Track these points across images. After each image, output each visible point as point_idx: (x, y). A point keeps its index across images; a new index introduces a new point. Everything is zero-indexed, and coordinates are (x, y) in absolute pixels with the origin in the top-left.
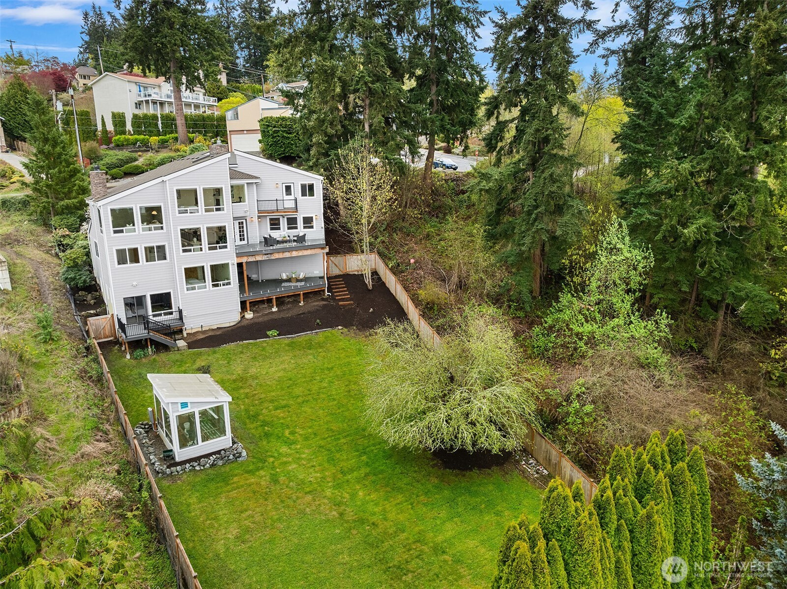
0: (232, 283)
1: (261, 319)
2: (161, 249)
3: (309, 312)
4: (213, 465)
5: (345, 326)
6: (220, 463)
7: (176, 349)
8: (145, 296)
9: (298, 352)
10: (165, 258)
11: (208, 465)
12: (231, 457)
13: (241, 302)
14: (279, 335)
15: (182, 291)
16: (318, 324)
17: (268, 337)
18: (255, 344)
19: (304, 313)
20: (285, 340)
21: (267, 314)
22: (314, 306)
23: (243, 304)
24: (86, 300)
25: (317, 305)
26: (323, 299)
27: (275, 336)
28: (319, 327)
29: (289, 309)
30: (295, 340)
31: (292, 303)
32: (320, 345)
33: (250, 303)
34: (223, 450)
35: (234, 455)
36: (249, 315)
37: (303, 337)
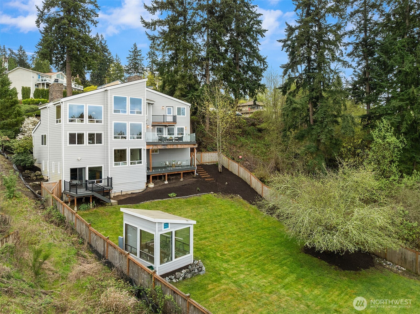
0: (142, 162)
1: (160, 188)
2: (99, 136)
3: (189, 184)
4: (184, 278)
5: (215, 192)
6: (189, 276)
7: (110, 204)
8: (85, 168)
9: (194, 206)
10: (101, 143)
11: (181, 278)
12: (196, 271)
13: (147, 176)
14: (177, 196)
15: (111, 165)
16: (198, 190)
17: (169, 197)
18: (163, 202)
19: (186, 185)
20: (182, 200)
21: (162, 185)
22: (190, 181)
23: (148, 177)
24: (30, 177)
25: (192, 180)
26: (194, 178)
27: (174, 197)
28: (199, 192)
29: (175, 183)
30: (188, 199)
31: (176, 179)
32: (205, 203)
33: (152, 177)
34: (190, 265)
35: (198, 269)
36: (151, 185)
37: (193, 198)
